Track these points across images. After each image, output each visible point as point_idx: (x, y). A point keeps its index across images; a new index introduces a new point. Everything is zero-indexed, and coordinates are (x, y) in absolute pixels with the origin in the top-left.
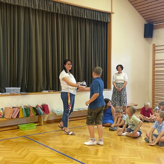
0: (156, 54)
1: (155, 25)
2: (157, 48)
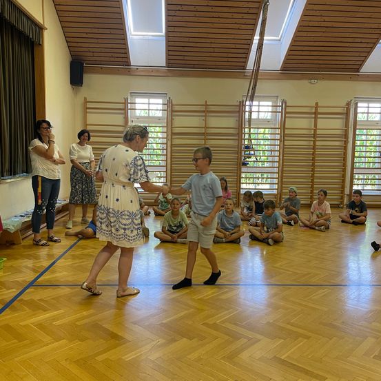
0: (88, 114)
1: (84, 65)
2: (89, 105)
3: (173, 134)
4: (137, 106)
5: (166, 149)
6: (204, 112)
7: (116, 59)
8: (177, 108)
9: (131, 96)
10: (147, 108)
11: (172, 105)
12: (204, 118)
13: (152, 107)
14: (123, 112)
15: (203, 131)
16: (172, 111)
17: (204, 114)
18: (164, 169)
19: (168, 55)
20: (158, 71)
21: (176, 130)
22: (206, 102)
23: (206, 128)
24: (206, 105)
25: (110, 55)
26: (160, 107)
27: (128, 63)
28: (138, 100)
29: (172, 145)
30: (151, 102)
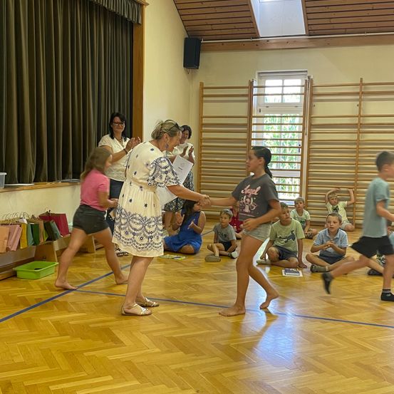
0: (204, 104)
1: (202, 42)
2: (206, 92)
3: (311, 126)
4: (267, 91)
5: (302, 148)
6: (358, 94)
7: (241, 31)
8: (319, 90)
9: (260, 77)
10: (281, 93)
11: (312, 87)
12: (358, 103)
13: (286, 90)
14: (246, 98)
15: (356, 121)
16: (312, 95)
17: (358, 97)
18: (298, 174)
19: (307, 19)
20: (295, 41)
21: (318, 121)
22: (361, 79)
23: (360, 116)
24: (362, 84)
25: (232, 26)
26: (298, 90)
27: (255, 34)
28: (268, 82)
29: (310, 142)
30: (285, 84)
